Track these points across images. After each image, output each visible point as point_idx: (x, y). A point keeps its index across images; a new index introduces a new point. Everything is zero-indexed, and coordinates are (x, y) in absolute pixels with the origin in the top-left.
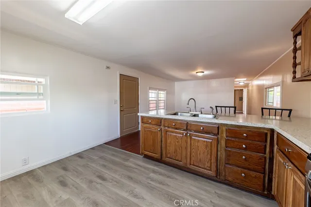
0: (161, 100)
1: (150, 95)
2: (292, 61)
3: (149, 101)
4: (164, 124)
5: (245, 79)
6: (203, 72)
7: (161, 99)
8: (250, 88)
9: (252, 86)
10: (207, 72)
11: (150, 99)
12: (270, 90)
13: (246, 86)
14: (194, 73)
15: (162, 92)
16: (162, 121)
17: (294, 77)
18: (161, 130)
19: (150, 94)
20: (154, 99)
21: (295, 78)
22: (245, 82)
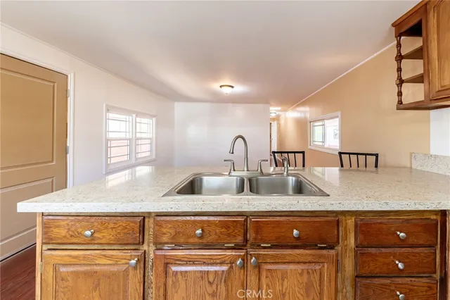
0: (141, 139)
1: (113, 126)
2: (396, 75)
3: (107, 140)
4: (155, 236)
5: (279, 108)
6: (232, 87)
7: (144, 136)
8: (282, 122)
9: (286, 119)
10: (239, 89)
11: (111, 135)
12: (316, 124)
13: (277, 118)
14: (215, 86)
15: (145, 120)
16: (150, 223)
17: (400, 102)
18: (143, 259)
19: (111, 123)
20: (123, 135)
21: (402, 103)
22: (277, 113)
